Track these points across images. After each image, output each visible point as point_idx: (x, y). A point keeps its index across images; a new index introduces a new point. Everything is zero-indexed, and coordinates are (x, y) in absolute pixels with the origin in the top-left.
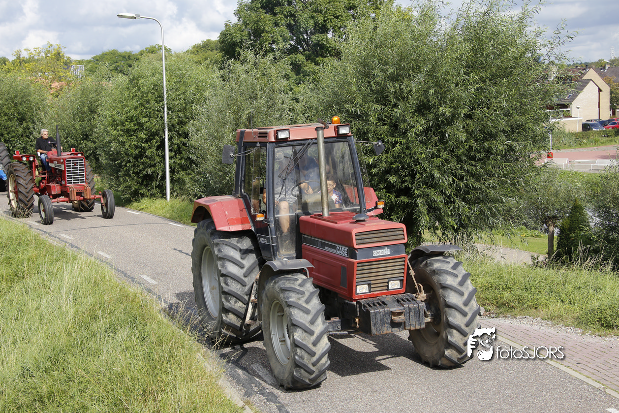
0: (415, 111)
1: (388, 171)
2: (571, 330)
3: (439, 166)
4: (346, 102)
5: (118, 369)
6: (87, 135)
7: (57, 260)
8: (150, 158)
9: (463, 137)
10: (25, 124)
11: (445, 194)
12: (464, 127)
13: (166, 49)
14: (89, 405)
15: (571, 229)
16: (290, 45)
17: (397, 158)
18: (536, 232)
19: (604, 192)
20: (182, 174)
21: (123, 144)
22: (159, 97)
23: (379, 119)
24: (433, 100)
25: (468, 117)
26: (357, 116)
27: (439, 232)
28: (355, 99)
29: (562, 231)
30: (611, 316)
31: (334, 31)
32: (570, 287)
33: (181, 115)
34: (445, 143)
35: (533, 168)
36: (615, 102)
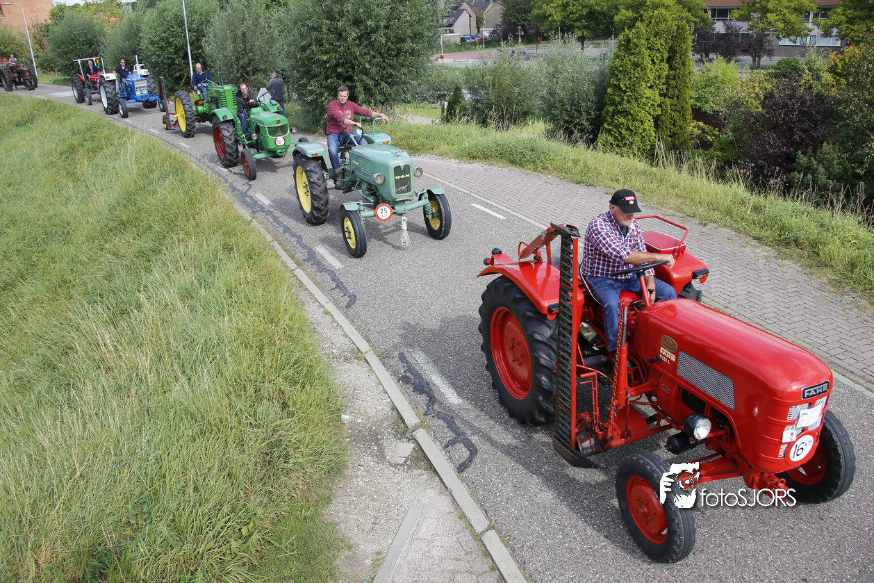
0: (352, 24)
1: (337, 65)
2: (453, 161)
3: (369, 61)
4: (307, 20)
5: (169, 202)
7: (123, 136)
8: (179, 65)
9: (383, 40)
11: (374, 79)
12: (384, 34)
15: (455, 102)
17: (342, 56)
18: (434, 105)
19: (473, 79)
21: (159, 56)
23: (329, 30)
24: (363, 17)
25: (387, 27)
26: (313, 29)
27: (373, 105)
28: (312, 16)
29: (449, 104)
30: (476, 151)
32: (452, 136)
34: (373, 45)
35: (429, 61)
36: (479, 23)
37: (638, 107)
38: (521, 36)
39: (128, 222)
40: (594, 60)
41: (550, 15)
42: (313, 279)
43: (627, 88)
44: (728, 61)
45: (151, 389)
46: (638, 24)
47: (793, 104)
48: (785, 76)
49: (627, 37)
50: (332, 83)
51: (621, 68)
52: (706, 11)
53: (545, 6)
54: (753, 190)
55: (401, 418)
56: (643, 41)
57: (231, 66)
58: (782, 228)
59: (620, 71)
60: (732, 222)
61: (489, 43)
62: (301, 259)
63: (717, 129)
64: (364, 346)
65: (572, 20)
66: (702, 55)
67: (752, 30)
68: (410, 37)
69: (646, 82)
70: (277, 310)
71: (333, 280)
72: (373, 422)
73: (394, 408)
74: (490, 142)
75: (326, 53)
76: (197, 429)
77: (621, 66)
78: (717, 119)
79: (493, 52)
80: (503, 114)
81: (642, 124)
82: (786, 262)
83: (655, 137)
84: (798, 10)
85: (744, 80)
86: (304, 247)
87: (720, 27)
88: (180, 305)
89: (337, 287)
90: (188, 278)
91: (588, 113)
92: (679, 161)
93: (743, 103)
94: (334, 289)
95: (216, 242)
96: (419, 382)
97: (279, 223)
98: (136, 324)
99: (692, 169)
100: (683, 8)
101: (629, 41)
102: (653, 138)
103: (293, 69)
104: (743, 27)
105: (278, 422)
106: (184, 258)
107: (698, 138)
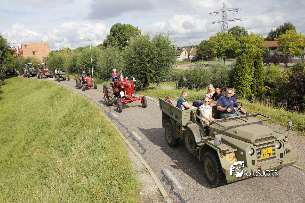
0: (146, 57)
1: (141, 70)
3: (152, 68)
4: (131, 55)
5: (83, 116)
6: (75, 66)
7: (69, 93)
8: (89, 70)
9: (156, 62)
10: (62, 64)
11: (153, 74)
12: (157, 60)
13: (91, 46)
14: (78, 123)
15: (181, 81)
16: (119, 44)
17: (143, 67)
18: (174, 83)
19: (187, 73)
20: (96, 73)
21: (82, 67)
22: (90, 56)
23: (138, 59)
24: (150, 54)
25: (158, 57)
26: (134, 58)
27: (153, 83)
29: (179, 82)
31: (129, 40)
33: (95, 60)
34: (153, 63)
35: (172, 68)
36: (189, 55)
37: (245, 82)
38: (203, 59)
39: (69, 122)
40: (229, 66)
41: (213, 52)
42: (131, 143)
43: (240, 76)
44: (276, 65)
45: (74, 181)
46: (243, 54)
47: (300, 79)
48: (296, 70)
49: (240, 58)
50: (139, 76)
51: (238, 69)
52: (267, 48)
53: (211, 49)
54: (287, 110)
55: (161, 194)
56: (245, 60)
57: (106, 70)
58: (299, 124)
59: (238, 70)
60: (280, 122)
61: (192, 61)
62: (127, 136)
63: (273, 89)
64: (148, 167)
65: (220, 53)
66: (266, 63)
67: (284, 54)
68: (165, 60)
69: (247, 73)
70: (119, 154)
71: (138, 144)
72: (151, 195)
73: (159, 190)
74: (193, 96)
75: (137, 66)
76: (89, 196)
77: (238, 68)
78: (273, 85)
79: (194, 64)
80: (197, 85)
81: (246, 88)
82: (302, 137)
83: (251, 92)
84: (300, 47)
85: (282, 72)
86: (128, 132)
87: (272, 54)
88: (85, 151)
89: (139, 146)
90: (88, 142)
91: (227, 85)
92: (260, 101)
93: (282, 80)
94: (138, 147)
95: (99, 130)
96: (168, 181)
97: (120, 124)
98: (70, 158)
99: (265, 104)
100: (259, 48)
101: (240, 60)
102: (250, 92)
103: (126, 71)
104: (280, 53)
105: (118, 195)
106: (87, 135)
107: (266, 92)
